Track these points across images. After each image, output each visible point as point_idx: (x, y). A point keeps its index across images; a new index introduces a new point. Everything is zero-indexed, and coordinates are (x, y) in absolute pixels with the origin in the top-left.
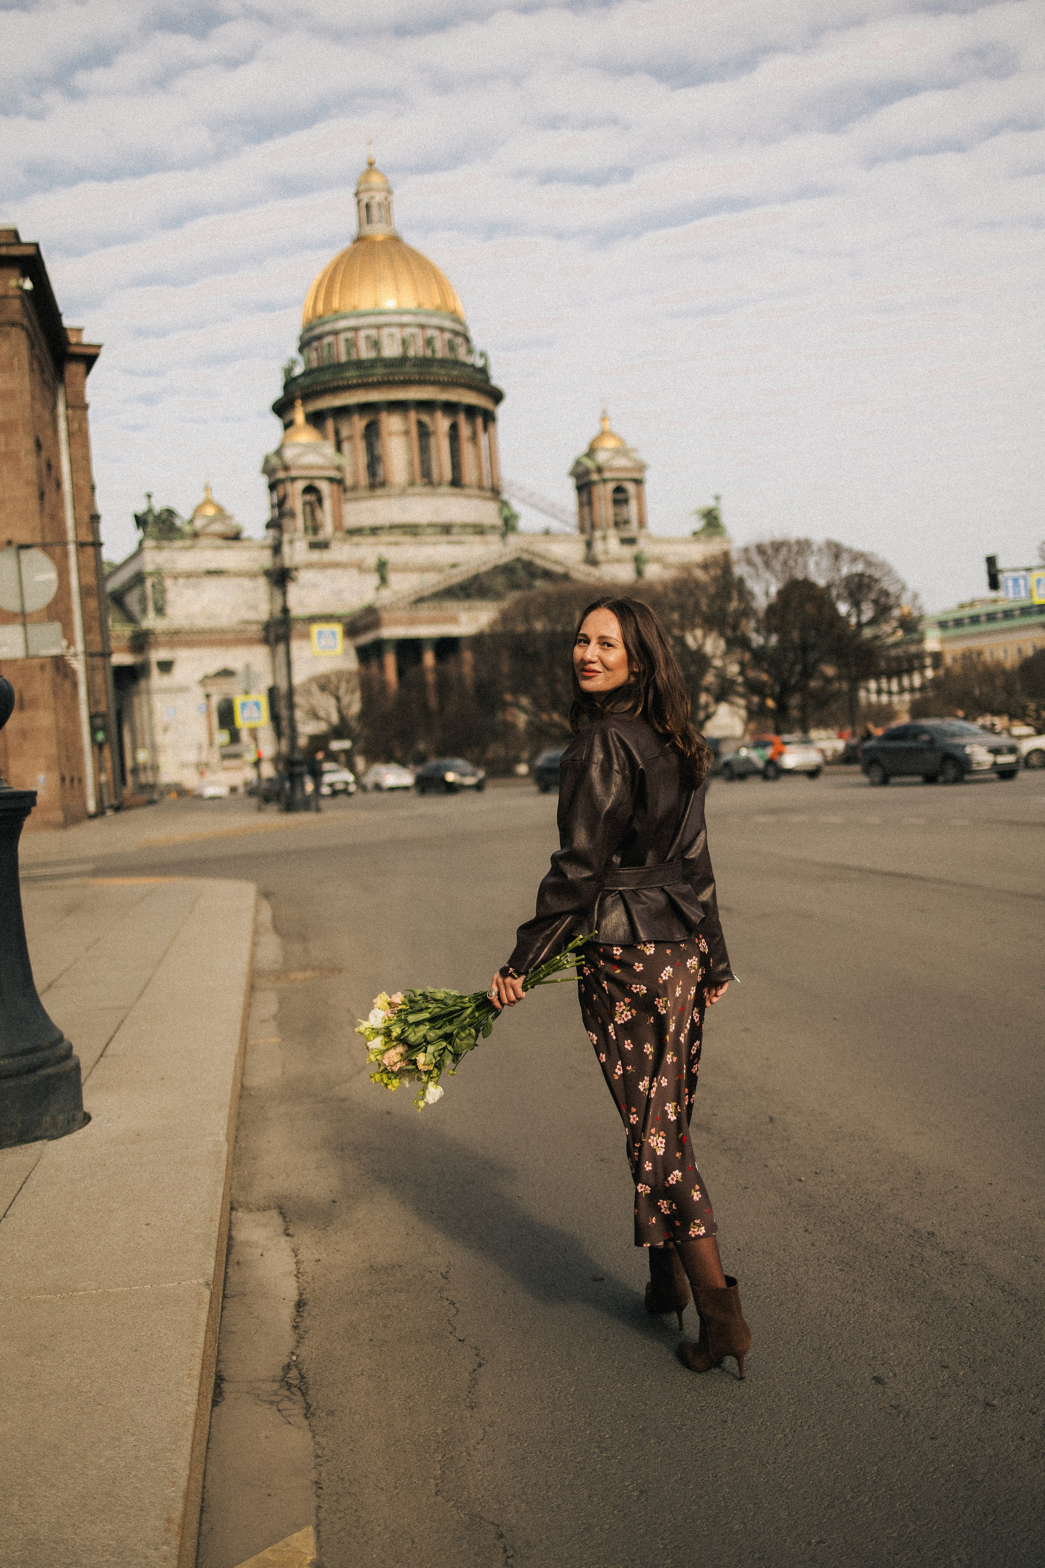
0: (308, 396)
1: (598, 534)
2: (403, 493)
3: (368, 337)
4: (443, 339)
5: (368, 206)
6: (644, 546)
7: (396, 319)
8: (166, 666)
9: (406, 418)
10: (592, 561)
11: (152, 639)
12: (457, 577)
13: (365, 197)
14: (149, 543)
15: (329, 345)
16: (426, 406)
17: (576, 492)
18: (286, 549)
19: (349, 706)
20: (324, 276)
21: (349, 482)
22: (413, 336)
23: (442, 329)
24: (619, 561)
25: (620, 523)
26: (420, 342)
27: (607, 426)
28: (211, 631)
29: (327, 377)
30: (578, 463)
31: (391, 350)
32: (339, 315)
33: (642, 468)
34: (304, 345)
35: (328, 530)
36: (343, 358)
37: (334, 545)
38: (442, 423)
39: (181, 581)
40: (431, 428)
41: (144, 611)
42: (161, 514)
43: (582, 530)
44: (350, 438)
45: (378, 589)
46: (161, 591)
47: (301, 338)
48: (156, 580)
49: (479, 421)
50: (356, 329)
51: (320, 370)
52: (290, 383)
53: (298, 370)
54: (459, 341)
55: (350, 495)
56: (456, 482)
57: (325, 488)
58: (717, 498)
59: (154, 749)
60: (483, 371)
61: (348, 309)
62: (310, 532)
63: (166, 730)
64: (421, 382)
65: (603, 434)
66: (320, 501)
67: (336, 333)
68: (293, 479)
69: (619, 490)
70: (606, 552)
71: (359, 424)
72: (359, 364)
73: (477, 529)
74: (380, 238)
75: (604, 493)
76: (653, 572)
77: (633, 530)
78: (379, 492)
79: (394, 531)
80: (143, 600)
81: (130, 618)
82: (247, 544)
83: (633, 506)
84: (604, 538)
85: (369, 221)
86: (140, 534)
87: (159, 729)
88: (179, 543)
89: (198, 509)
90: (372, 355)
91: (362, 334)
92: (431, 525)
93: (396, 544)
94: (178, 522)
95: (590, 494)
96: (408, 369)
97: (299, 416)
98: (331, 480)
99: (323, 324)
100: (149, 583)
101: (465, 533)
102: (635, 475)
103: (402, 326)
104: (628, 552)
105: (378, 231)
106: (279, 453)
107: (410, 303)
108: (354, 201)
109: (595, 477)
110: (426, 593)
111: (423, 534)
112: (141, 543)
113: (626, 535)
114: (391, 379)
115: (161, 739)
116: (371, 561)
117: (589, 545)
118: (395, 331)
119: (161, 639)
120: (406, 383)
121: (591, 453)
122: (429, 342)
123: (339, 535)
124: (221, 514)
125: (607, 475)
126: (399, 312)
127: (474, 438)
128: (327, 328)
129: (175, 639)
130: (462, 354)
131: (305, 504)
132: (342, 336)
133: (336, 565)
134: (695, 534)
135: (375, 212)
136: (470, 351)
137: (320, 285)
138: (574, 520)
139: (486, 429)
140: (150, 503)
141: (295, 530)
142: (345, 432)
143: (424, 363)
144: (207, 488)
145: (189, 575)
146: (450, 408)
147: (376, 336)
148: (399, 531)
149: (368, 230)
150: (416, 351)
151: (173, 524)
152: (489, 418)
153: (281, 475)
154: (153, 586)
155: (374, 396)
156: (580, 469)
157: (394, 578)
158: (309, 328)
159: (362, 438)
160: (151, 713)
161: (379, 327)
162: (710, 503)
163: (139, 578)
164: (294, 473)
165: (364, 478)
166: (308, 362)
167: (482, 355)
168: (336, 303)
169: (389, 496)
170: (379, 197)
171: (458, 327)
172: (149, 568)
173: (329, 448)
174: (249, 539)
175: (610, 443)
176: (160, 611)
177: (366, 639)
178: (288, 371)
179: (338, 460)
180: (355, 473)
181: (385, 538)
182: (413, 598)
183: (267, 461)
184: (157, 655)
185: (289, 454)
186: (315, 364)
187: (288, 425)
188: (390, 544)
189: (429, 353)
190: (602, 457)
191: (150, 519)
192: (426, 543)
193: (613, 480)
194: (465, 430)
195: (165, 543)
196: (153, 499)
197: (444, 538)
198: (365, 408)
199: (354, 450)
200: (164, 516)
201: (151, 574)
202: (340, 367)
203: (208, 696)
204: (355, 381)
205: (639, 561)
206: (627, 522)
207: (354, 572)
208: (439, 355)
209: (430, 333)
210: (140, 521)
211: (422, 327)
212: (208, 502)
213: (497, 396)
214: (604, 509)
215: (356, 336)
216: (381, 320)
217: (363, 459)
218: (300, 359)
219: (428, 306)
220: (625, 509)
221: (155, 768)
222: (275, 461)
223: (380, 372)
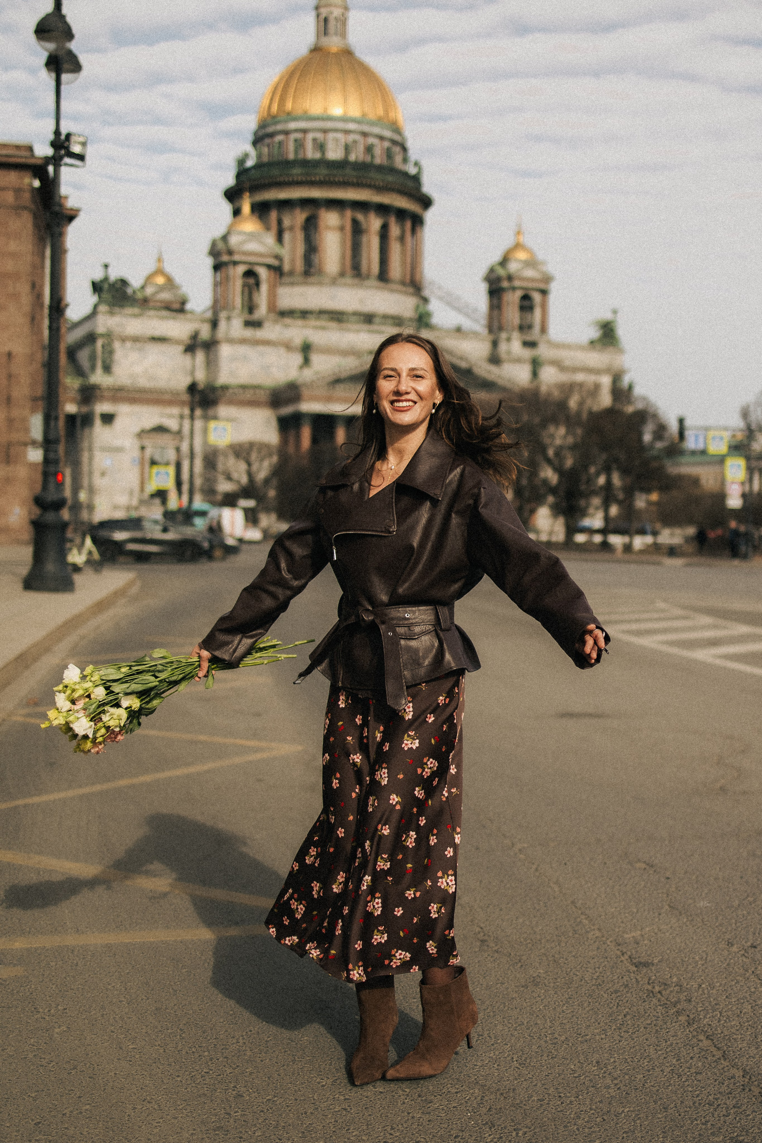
0: (254, 188)
1: (504, 335)
2: (334, 282)
3: (315, 140)
4: (382, 149)
5: (326, 20)
6: (543, 351)
7: (340, 125)
8: (108, 419)
9: (342, 216)
10: (495, 360)
11: (98, 392)
13: (324, 11)
14: (103, 308)
15: (280, 143)
16: (362, 206)
17: (488, 297)
18: (223, 325)
19: (259, 470)
20: (281, 79)
21: (286, 267)
22: (355, 142)
23: (382, 138)
24: (519, 360)
25: (524, 328)
26: (361, 148)
27: (521, 239)
28: (150, 391)
29: (275, 172)
30: (492, 270)
31: (334, 154)
32: (291, 117)
33: (548, 279)
34: (257, 141)
35: (262, 310)
36: (291, 156)
37: (267, 325)
38: (375, 223)
39: (128, 344)
40: (364, 226)
41: (93, 368)
42: (117, 281)
43: (491, 330)
44: (291, 228)
45: (301, 367)
46: (109, 351)
47: (255, 134)
48: (106, 341)
49: (408, 224)
50: (305, 131)
51: (270, 165)
52: (242, 173)
53: (250, 163)
54: (397, 149)
55: (286, 279)
56: (382, 277)
57: (263, 273)
58: (615, 312)
59: (92, 491)
60: (416, 179)
61: (299, 112)
62: (246, 310)
63: (103, 474)
64: (358, 185)
65: (518, 246)
66: (258, 284)
67: (287, 133)
68: (235, 263)
69: (526, 297)
70: (509, 352)
71: (300, 216)
72: (305, 163)
73: (397, 321)
74: (334, 49)
75: (512, 299)
77: (535, 334)
78: (311, 279)
79: (322, 316)
80: (93, 358)
81: (80, 372)
82: (189, 316)
83: (538, 313)
84: (509, 340)
85: (326, 33)
86: (95, 299)
87: (96, 475)
88: (129, 310)
89: (149, 279)
90: (318, 156)
91: (310, 136)
92: (355, 314)
93: (323, 328)
94: (129, 291)
95: (500, 299)
96: (348, 171)
97: (246, 205)
98: (269, 267)
99: (276, 123)
100: (99, 343)
101: (384, 324)
102: (542, 286)
103: (347, 132)
104: (527, 353)
105: (333, 43)
106: (225, 238)
107: (355, 112)
108: (313, 14)
109: (505, 284)
110: (344, 375)
111: (348, 321)
112: (96, 307)
113: (528, 338)
114: (332, 179)
115: (98, 482)
116: (298, 341)
117: (495, 344)
118: (340, 136)
119: (106, 394)
120: (345, 184)
121: (504, 262)
122: (369, 149)
123: (272, 316)
124: (170, 284)
125: (517, 283)
126: (344, 119)
127: (402, 239)
128: (279, 127)
129: (119, 395)
130: (398, 162)
131: (244, 286)
132: (293, 136)
133: (267, 343)
134: (592, 342)
135: (332, 24)
136: (405, 160)
137: (276, 88)
138: (484, 321)
139: (413, 231)
140: (106, 272)
141: (234, 308)
142: (286, 223)
143: (362, 167)
144: (160, 260)
145: (136, 339)
146: (383, 209)
147: (322, 139)
148: (326, 316)
149: (325, 41)
150: (357, 157)
151: (125, 292)
152: (417, 221)
153: (225, 258)
154: (103, 346)
155: (316, 193)
156: (493, 276)
157: (316, 359)
158: (263, 125)
159: (301, 230)
160: (91, 459)
161: (325, 131)
162: (608, 316)
163: (91, 338)
164: (236, 258)
165: (300, 265)
166: (259, 156)
167: (416, 164)
168: (289, 106)
169: (320, 284)
170: (337, 12)
171: (396, 137)
172: (101, 329)
173: (270, 238)
174: (192, 312)
175: (521, 255)
176: (107, 369)
177: (287, 410)
178: (241, 162)
179: (277, 249)
180: (293, 261)
181: (313, 322)
182: (331, 379)
183: (214, 244)
184: (102, 408)
185: (234, 240)
186: (265, 159)
187: (237, 212)
188: (316, 328)
189: (368, 159)
190: (513, 267)
191: (106, 286)
192: (348, 330)
193: (522, 288)
194: (395, 230)
195: (117, 309)
196: (110, 270)
197: (365, 327)
198: (306, 203)
199: (293, 240)
200: (118, 285)
201: (102, 335)
202: (288, 164)
203: (143, 448)
204: (300, 179)
205: (536, 363)
206: (530, 327)
207: (282, 351)
208: (378, 161)
209: (371, 140)
210: (97, 287)
211: (365, 134)
212: (159, 272)
213: (426, 202)
214: (511, 313)
215: (304, 138)
216: (329, 125)
217: (300, 249)
218: (253, 153)
219: (372, 116)
220: (529, 316)
221: (91, 508)
222: (221, 245)
223: (322, 172)
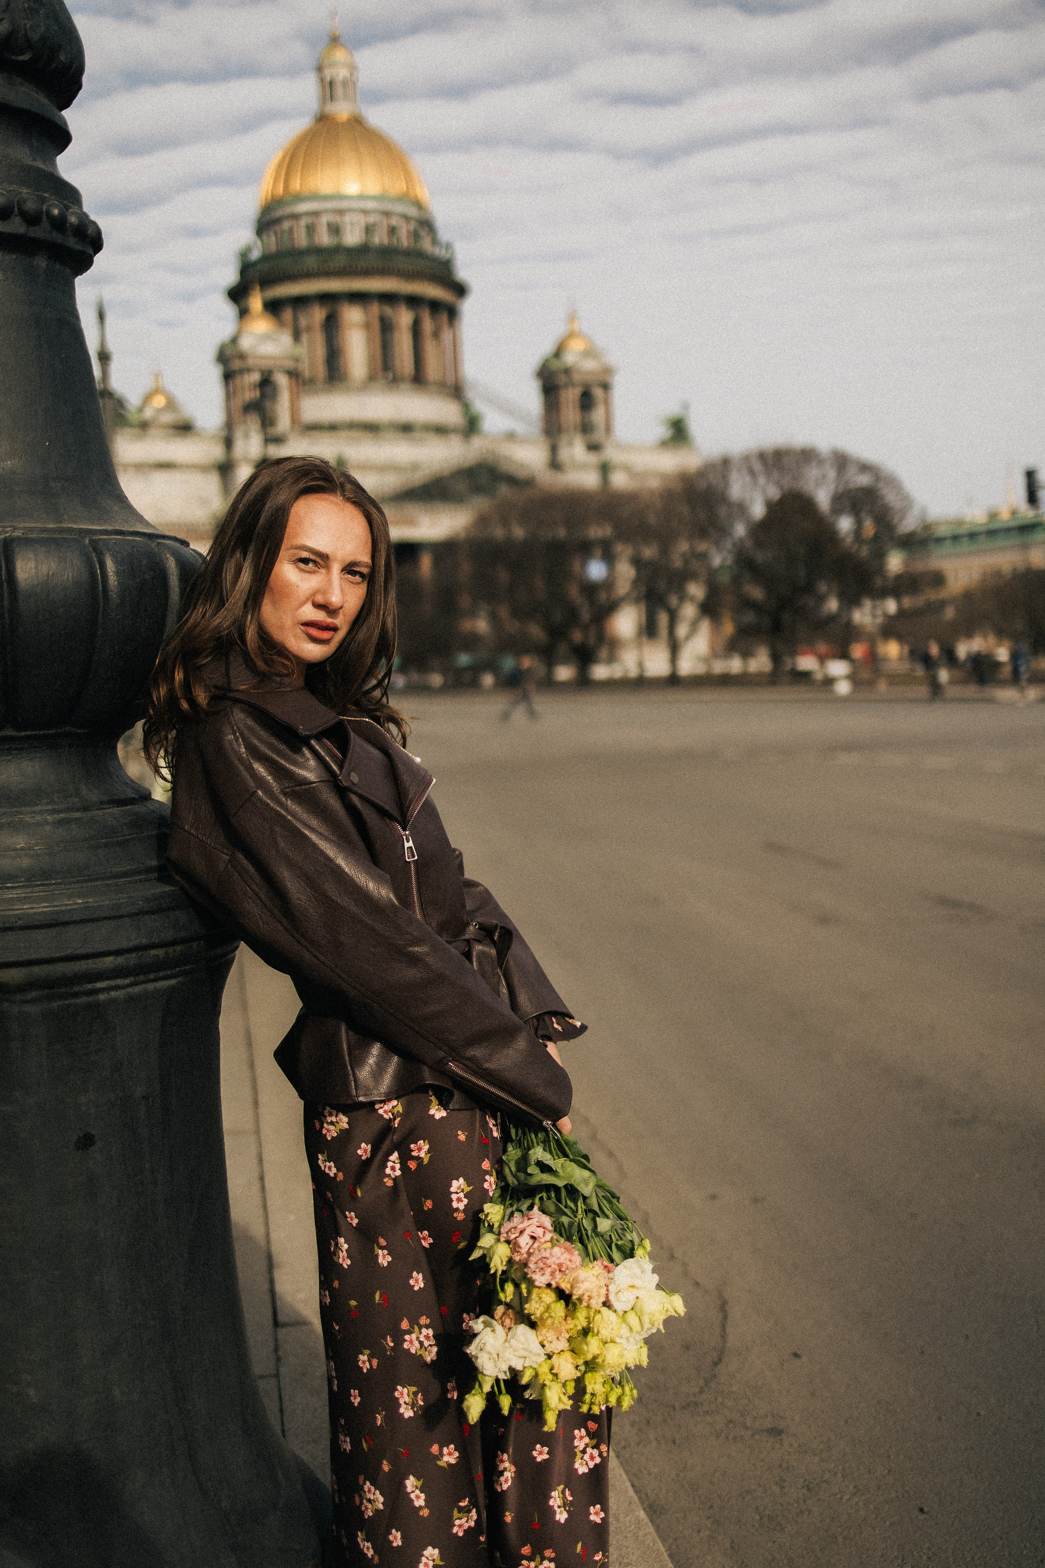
0: (266, 282)
1: (563, 439)
2: (362, 388)
3: (329, 223)
4: (407, 228)
5: (331, 84)
6: (611, 454)
7: (358, 205)
9: (367, 311)
10: (556, 466)
12: (418, 478)
13: (327, 74)
15: (289, 229)
16: (388, 298)
17: (542, 396)
20: (285, 155)
21: (306, 374)
22: (376, 223)
23: (406, 218)
24: (584, 467)
25: (586, 428)
26: (384, 231)
27: (576, 327)
29: (286, 262)
30: (544, 364)
31: (352, 237)
32: (299, 198)
33: (608, 371)
34: (262, 228)
35: (284, 424)
36: (303, 244)
37: (291, 441)
38: (404, 318)
39: (132, 473)
40: (394, 322)
43: (548, 433)
44: (309, 328)
47: (259, 220)
49: (443, 317)
50: (316, 214)
51: (278, 255)
52: (247, 267)
53: (255, 255)
54: (424, 231)
55: (307, 389)
56: (418, 379)
57: (282, 380)
58: (686, 407)
60: (448, 264)
61: (308, 191)
62: (263, 427)
64: (383, 272)
65: (571, 335)
66: (276, 394)
67: (296, 217)
68: (249, 370)
69: (586, 394)
70: (571, 458)
71: (318, 314)
72: (320, 251)
73: (439, 429)
74: (343, 117)
75: (570, 397)
76: (619, 481)
77: (599, 435)
78: (337, 386)
79: (353, 428)
82: (199, 435)
83: (600, 410)
84: (570, 444)
85: (332, 98)
88: (127, 433)
89: (147, 399)
90: (333, 242)
91: (324, 220)
92: (391, 424)
93: (355, 442)
94: (128, 410)
95: (556, 397)
96: (370, 257)
97: (256, 302)
98: (288, 372)
99: (282, 207)
101: (426, 433)
102: (603, 379)
103: (365, 212)
104: (592, 459)
105: (342, 110)
106: (234, 340)
107: (374, 188)
109: (562, 380)
110: (386, 494)
111: (383, 433)
113: (592, 441)
114: (353, 267)
117: (554, 450)
118: (358, 217)
120: (367, 273)
121: (558, 353)
123: (296, 430)
124: (171, 405)
125: (575, 378)
126: (361, 197)
127: (436, 334)
128: (288, 210)
130: (426, 245)
132: (303, 222)
134: (662, 442)
135: (339, 90)
136: (435, 241)
137: (280, 163)
138: (539, 424)
139: (449, 325)
141: (250, 424)
142: (303, 322)
143: (387, 252)
144: (157, 376)
145: (137, 468)
146: (413, 301)
147: (337, 222)
148: (359, 429)
149: (330, 108)
150: (379, 239)
151: (120, 413)
152: (452, 313)
153: (236, 365)
155: (335, 286)
156: (547, 370)
158: (267, 210)
159: (321, 330)
161: (341, 212)
162: (677, 412)
164: (249, 364)
165: (321, 370)
166: (265, 247)
167: (448, 247)
169: (348, 391)
170: (343, 74)
171: (422, 217)
173: (286, 339)
174: (201, 431)
175: (578, 344)
178: (244, 255)
179: (295, 350)
180: (312, 365)
181: (345, 436)
183: (221, 349)
185: (246, 343)
186: (273, 248)
187: (244, 313)
188: (349, 442)
189: (393, 243)
192: (386, 443)
193: (581, 384)
194: (428, 325)
197: (404, 437)
198: (326, 298)
199: (312, 340)
202: (300, 253)
204: (315, 269)
205: (605, 469)
206: (592, 427)
208: (404, 244)
209: (394, 222)
211: (387, 214)
212: (156, 391)
214: (570, 414)
215: (317, 222)
216: (344, 205)
217: (321, 352)
218: (257, 243)
219: (393, 192)
220: (591, 414)
222: (230, 349)
223: (340, 261)
